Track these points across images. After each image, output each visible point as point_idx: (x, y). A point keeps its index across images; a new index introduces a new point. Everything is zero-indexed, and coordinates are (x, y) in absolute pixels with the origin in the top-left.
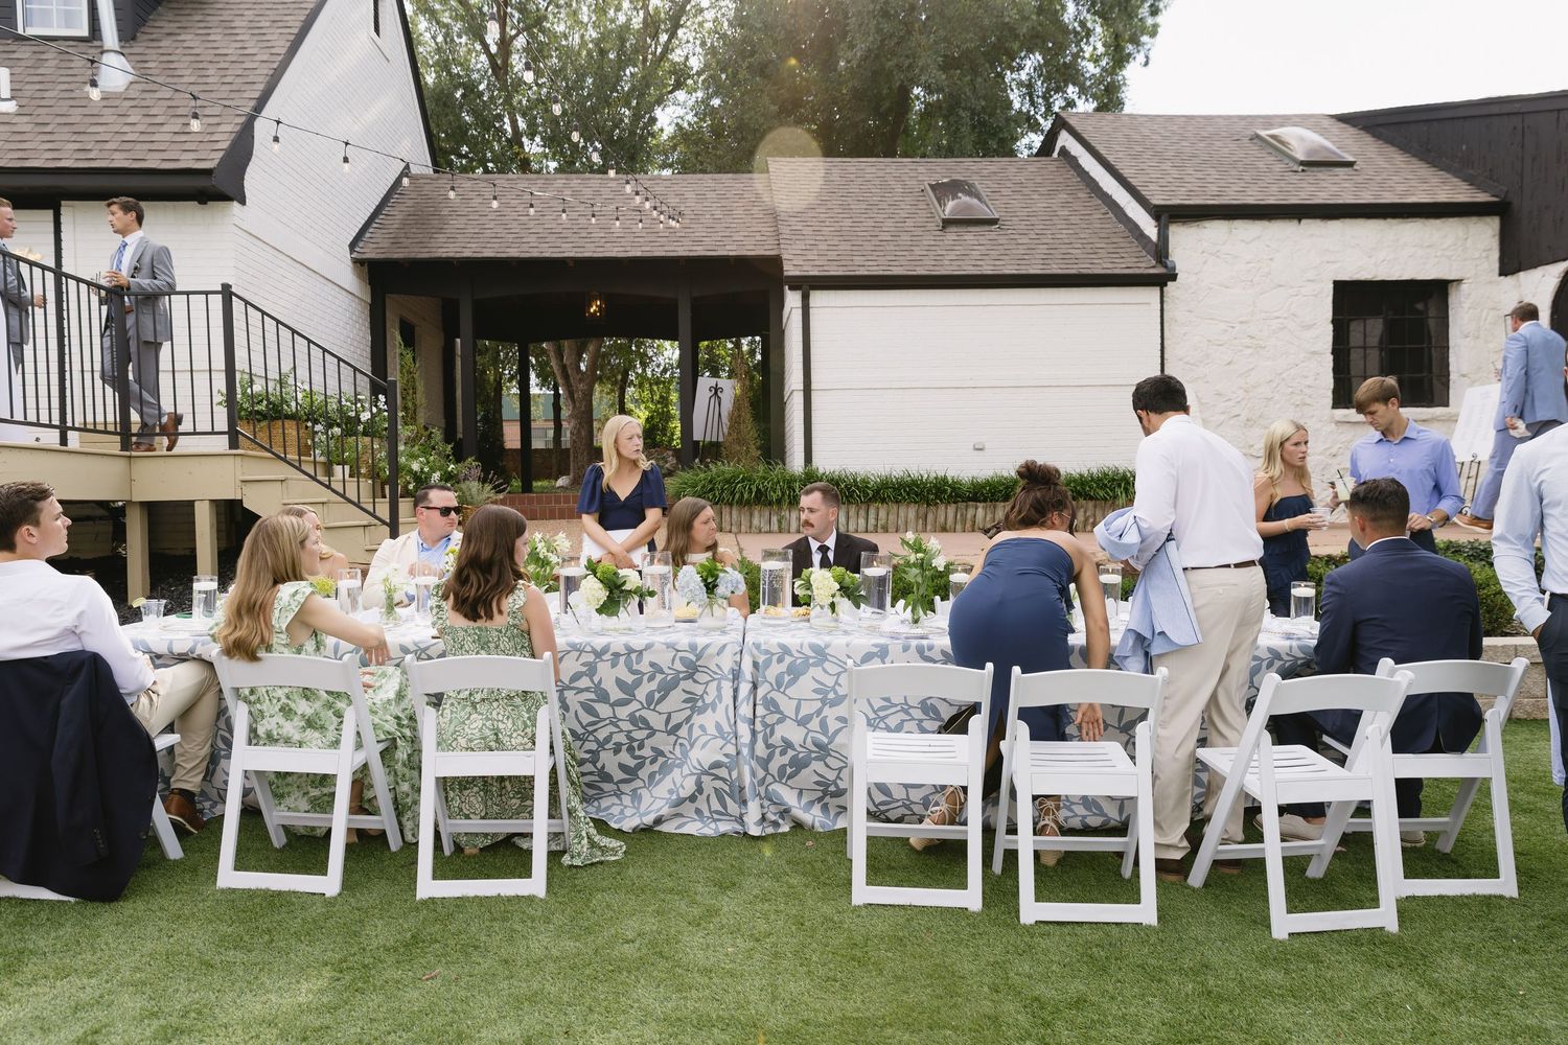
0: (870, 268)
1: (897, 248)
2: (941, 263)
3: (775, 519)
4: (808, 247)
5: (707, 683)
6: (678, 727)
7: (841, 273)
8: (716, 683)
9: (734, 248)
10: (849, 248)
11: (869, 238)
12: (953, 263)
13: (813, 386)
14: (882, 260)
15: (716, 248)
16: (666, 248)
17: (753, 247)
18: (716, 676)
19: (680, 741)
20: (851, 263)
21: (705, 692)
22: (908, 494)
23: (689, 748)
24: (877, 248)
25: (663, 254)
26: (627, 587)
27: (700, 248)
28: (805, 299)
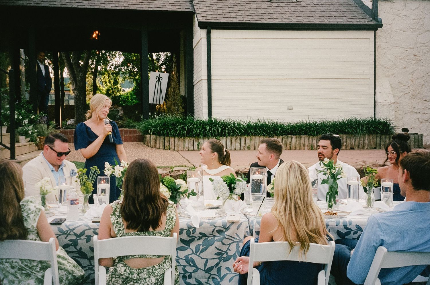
0: (239, 19)
1: (250, 10)
2: (272, 17)
3: (196, 144)
4: (208, 8)
5: (230, 244)
6: (211, 269)
7: (225, 21)
8: (236, 244)
9: (170, 7)
10: (227, 9)
11: (236, 4)
12: (278, 17)
13: (212, 78)
14: (244, 16)
15: (161, 7)
16: (136, 6)
17: (179, 7)
18: (235, 240)
19: (212, 276)
20: (229, 16)
21: (228, 249)
22: (260, 131)
23: (219, 280)
24: (241, 9)
25: (135, 8)
26: (181, 190)
27: (154, 6)
28: (209, 33)
